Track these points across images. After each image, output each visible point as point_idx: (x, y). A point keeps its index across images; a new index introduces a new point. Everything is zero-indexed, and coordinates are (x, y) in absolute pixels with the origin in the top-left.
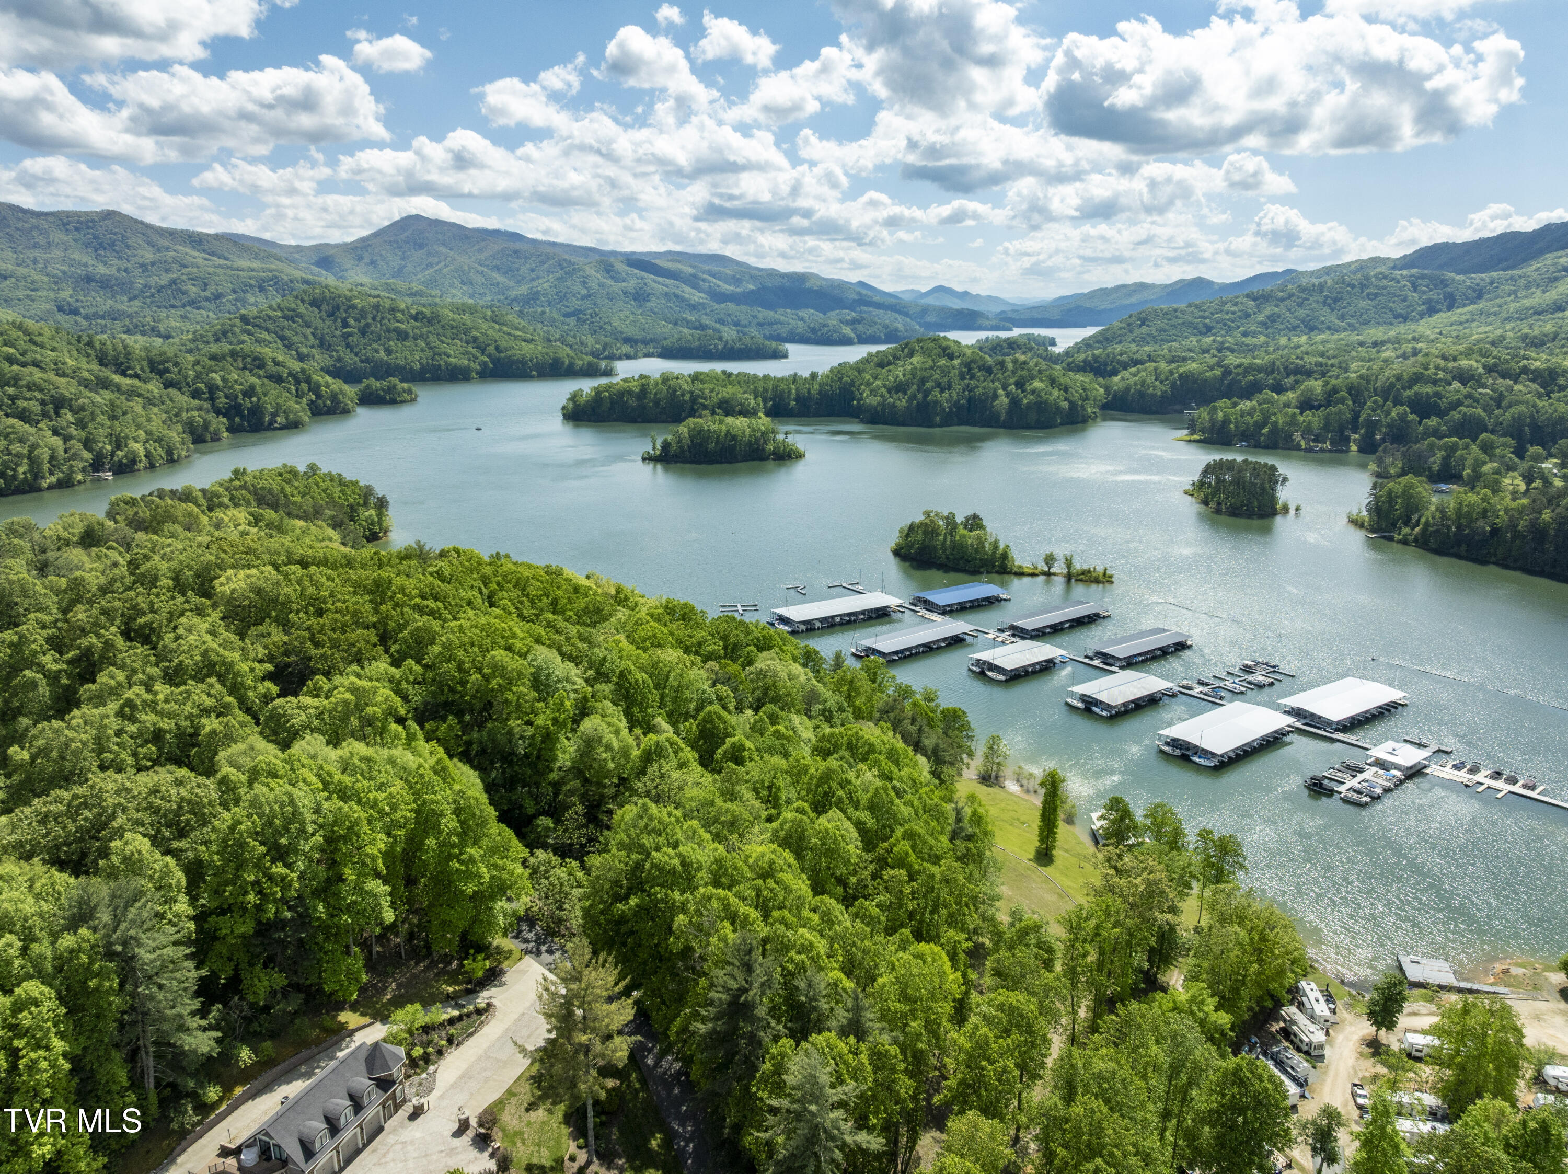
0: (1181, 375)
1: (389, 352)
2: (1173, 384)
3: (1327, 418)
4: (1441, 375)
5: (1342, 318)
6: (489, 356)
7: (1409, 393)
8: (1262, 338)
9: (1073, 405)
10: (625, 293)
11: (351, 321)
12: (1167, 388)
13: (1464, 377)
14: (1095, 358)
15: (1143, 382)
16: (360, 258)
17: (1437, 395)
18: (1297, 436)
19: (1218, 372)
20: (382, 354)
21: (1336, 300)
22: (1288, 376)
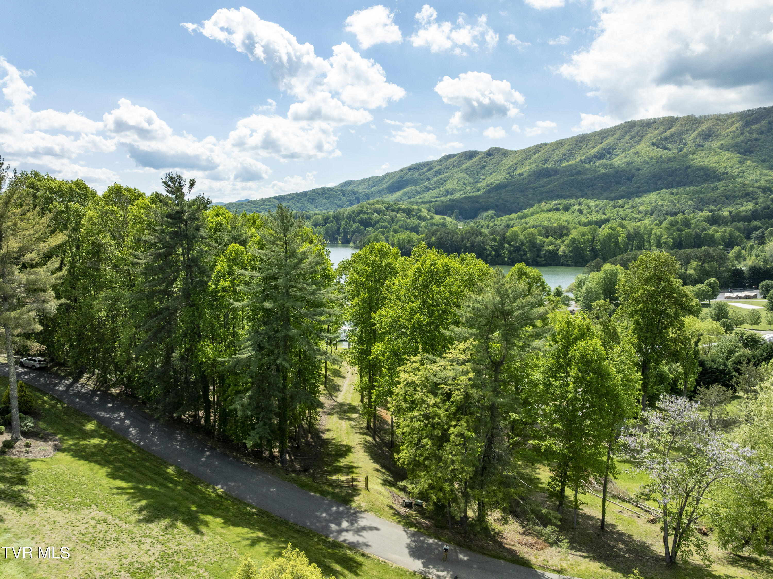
3: (327, 229)
4: (369, 211)
7: (359, 218)
13: (378, 212)
17: (369, 218)
21: (313, 200)
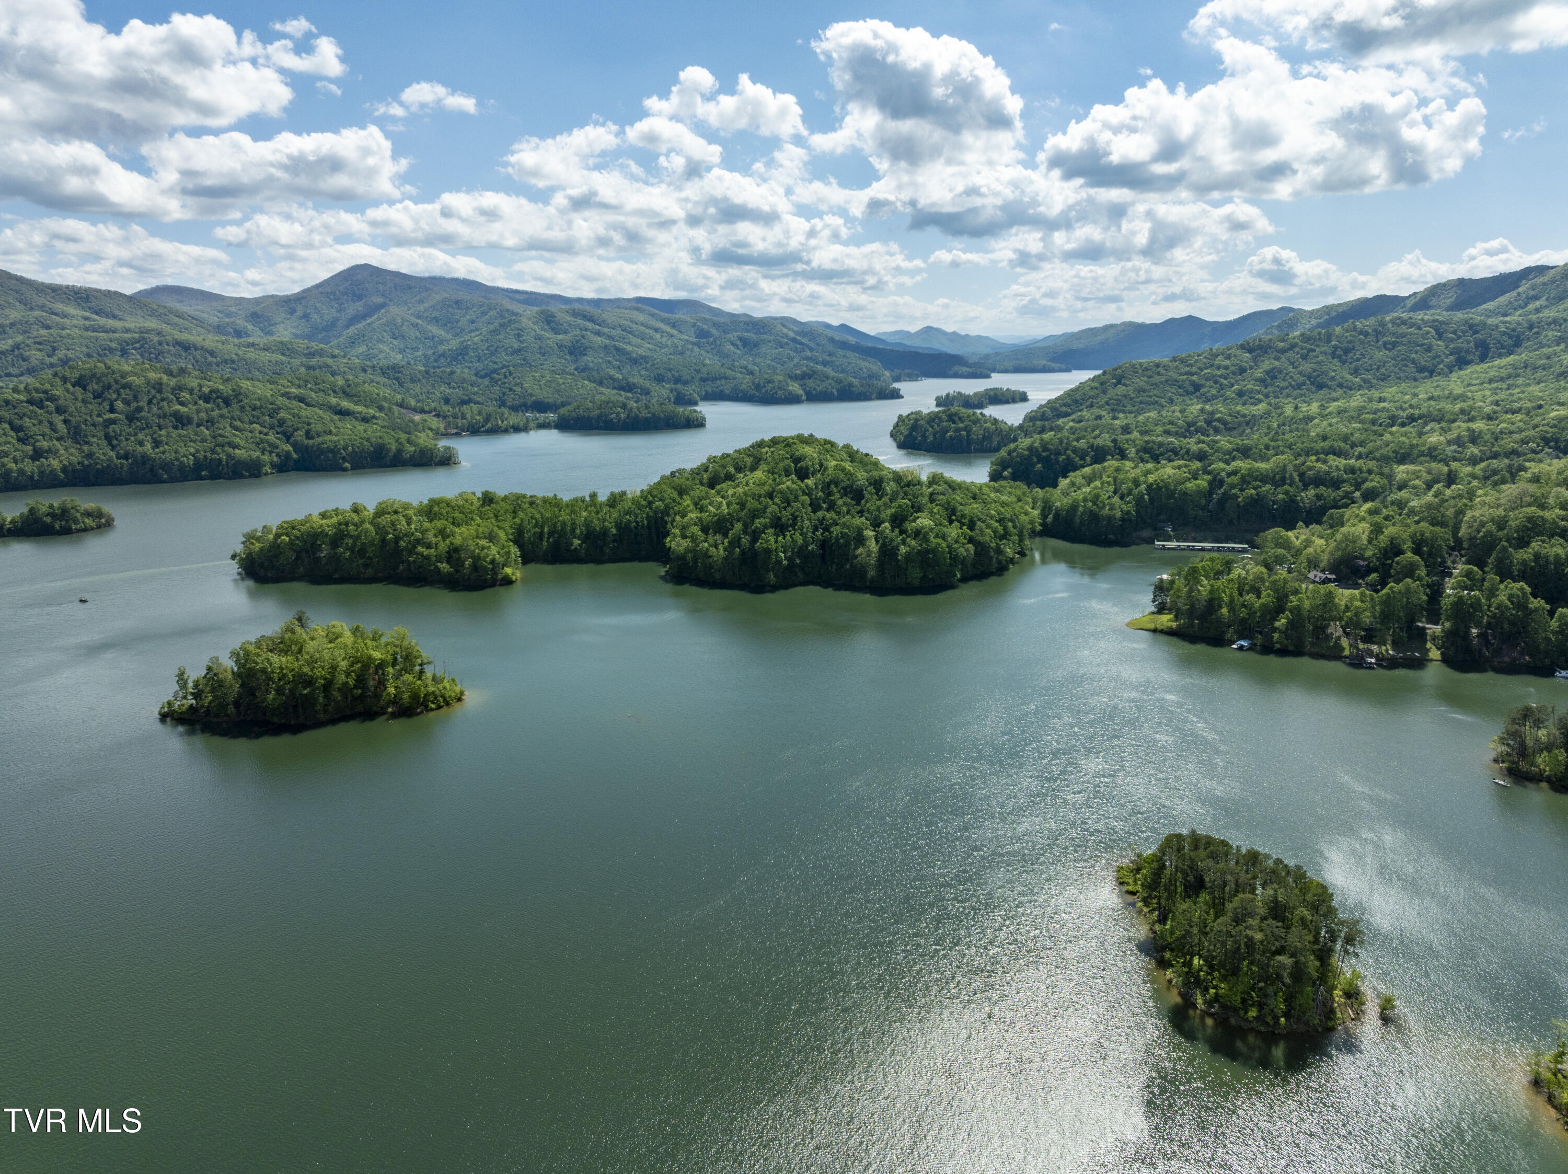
0: (1149, 487)
1: (157, 443)
2: (1139, 500)
5: (1356, 372)
6: (295, 445)
7: (1523, 554)
8: (1262, 407)
9: (981, 549)
10: (560, 347)
11: (119, 405)
12: (1130, 508)
14: (1045, 446)
15: (1096, 499)
16: (293, 311)
18: (1335, 629)
19: (1203, 482)
20: (148, 446)
21: (1347, 351)
22: (1306, 487)
